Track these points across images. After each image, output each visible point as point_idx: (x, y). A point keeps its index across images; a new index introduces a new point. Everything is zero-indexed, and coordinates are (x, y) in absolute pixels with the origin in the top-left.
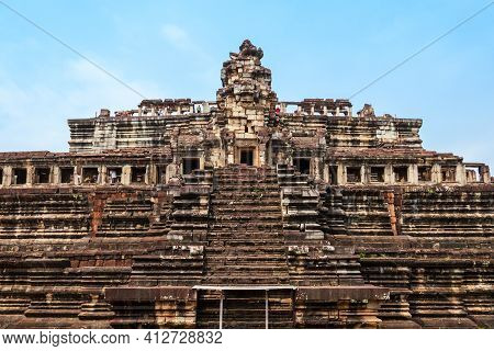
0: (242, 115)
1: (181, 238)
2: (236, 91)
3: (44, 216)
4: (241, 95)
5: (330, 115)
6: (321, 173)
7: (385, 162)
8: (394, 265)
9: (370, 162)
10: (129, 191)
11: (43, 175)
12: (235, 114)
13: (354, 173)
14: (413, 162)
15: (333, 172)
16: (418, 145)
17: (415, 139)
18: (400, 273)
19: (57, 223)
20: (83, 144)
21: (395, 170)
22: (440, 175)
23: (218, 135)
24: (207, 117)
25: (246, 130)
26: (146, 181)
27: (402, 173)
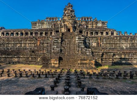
0: (68, 21)
1: (56, 47)
2: (67, 15)
3: (28, 42)
4: (68, 16)
5: (87, 20)
6: (85, 33)
7: (99, 31)
8: (99, 52)
9: (96, 31)
10: (45, 37)
11: (27, 34)
12: (67, 20)
13: (92, 33)
14: (105, 31)
15: (87, 33)
16: (106, 27)
17: (106, 26)
18: (100, 54)
19: (30, 43)
20: (35, 27)
21: (101, 33)
22: (110, 34)
23: (63, 25)
24: (61, 21)
25: (69, 24)
26: (48, 35)
27: (102, 33)
